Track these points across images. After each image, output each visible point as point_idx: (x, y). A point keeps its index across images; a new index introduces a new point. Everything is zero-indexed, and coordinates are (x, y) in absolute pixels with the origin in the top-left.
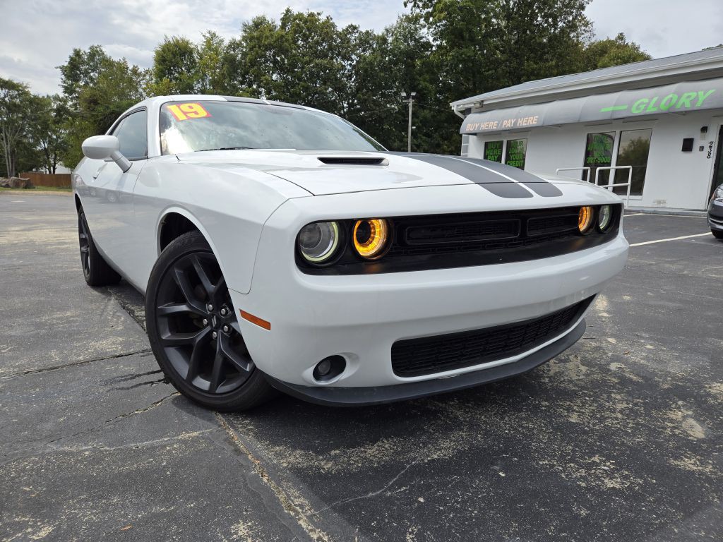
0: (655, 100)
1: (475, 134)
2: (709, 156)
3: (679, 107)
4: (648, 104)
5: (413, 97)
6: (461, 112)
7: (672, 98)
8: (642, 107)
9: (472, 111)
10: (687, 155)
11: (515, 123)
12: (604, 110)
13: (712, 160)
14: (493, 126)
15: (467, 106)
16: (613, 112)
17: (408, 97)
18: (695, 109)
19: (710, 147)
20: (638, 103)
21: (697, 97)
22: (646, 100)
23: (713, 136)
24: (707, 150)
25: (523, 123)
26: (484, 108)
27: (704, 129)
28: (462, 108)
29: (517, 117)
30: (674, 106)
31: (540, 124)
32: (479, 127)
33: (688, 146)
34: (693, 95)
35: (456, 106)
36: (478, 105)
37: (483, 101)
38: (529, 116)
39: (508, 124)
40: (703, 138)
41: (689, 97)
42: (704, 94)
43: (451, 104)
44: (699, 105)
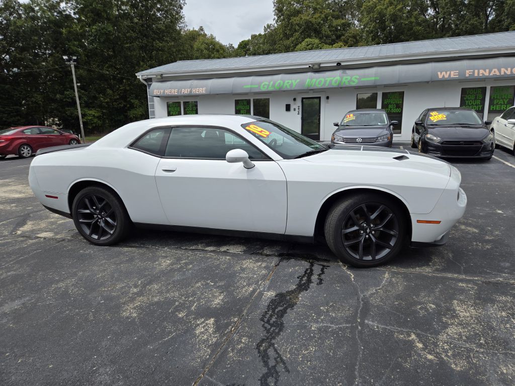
0: (272, 83)
1: (159, 97)
2: (299, 114)
3: (284, 89)
4: (269, 85)
5: (75, 61)
6: (145, 80)
7: (280, 83)
8: (266, 87)
9: (153, 80)
10: (288, 113)
11: (191, 91)
12: (245, 87)
13: (300, 116)
14: (175, 92)
15: (149, 77)
16: (251, 88)
17: (69, 60)
18: (292, 89)
19: (299, 109)
20: (263, 84)
21: (292, 84)
22: (267, 83)
23: (299, 103)
24: (297, 110)
25: (196, 91)
26: (163, 79)
27: (295, 99)
28: (145, 77)
29: (191, 87)
30: (282, 87)
31: (208, 93)
32: (164, 92)
33: (288, 108)
34: (290, 81)
35: (141, 75)
36: (159, 77)
37: (162, 74)
38: (200, 87)
39: (186, 91)
40: (295, 104)
41: (288, 83)
42: (295, 81)
43: (136, 74)
44: (294, 88)
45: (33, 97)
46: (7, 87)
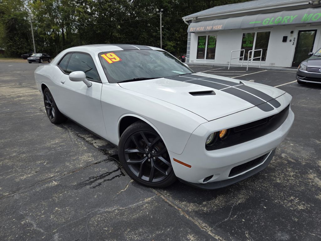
0: (273, 19)
1: (194, 33)
2: (293, 44)
3: (282, 23)
4: (270, 21)
5: (162, 12)
6: (187, 21)
7: (280, 18)
8: (267, 22)
9: (192, 22)
10: (285, 44)
11: (212, 28)
12: (251, 23)
13: (294, 46)
14: (202, 29)
15: (190, 19)
16: (255, 24)
17: (159, 12)
18: (289, 23)
19: (294, 40)
20: (265, 20)
21: (290, 19)
22: (269, 19)
23: (295, 35)
24: (292, 41)
25: (216, 28)
26: (198, 20)
27: (292, 32)
28: (187, 20)
29: (213, 25)
30: (280, 22)
31: (223, 29)
32: (196, 29)
33: (285, 39)
34: (289, 17)
35: (185, 19)
36: (195, 19)
37: (197, 17)
38: (218, 25)
39: (209, 28)
40: (291, 36)
41: (287, 18)
42: (293, 17)
43: (183, 18)
44: (291, 22)
45: (143, 34)
46: (131, 29)
